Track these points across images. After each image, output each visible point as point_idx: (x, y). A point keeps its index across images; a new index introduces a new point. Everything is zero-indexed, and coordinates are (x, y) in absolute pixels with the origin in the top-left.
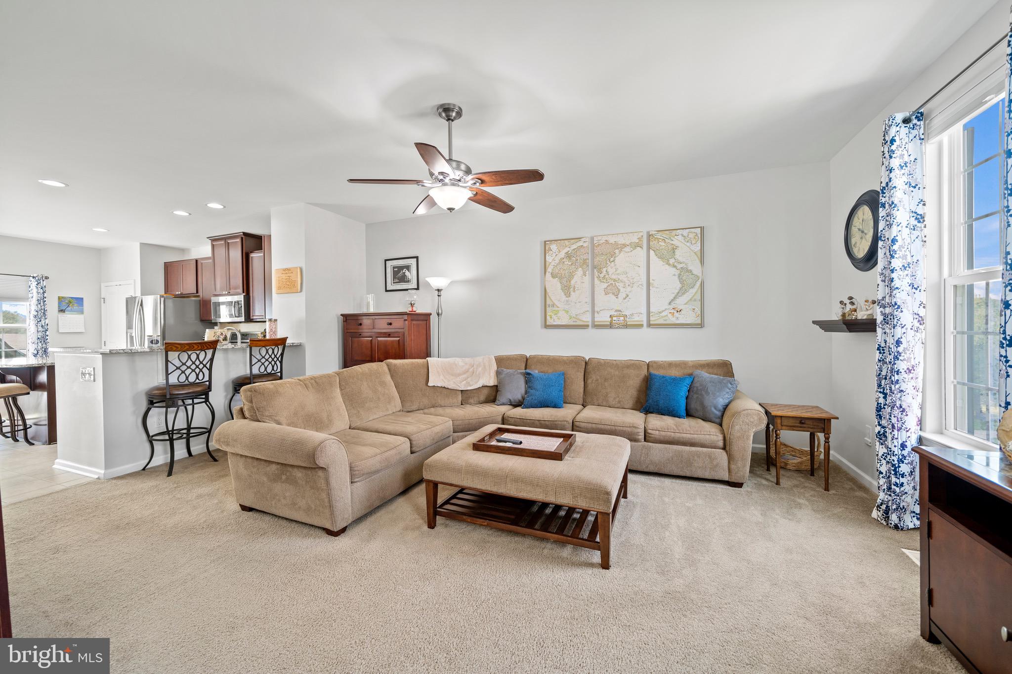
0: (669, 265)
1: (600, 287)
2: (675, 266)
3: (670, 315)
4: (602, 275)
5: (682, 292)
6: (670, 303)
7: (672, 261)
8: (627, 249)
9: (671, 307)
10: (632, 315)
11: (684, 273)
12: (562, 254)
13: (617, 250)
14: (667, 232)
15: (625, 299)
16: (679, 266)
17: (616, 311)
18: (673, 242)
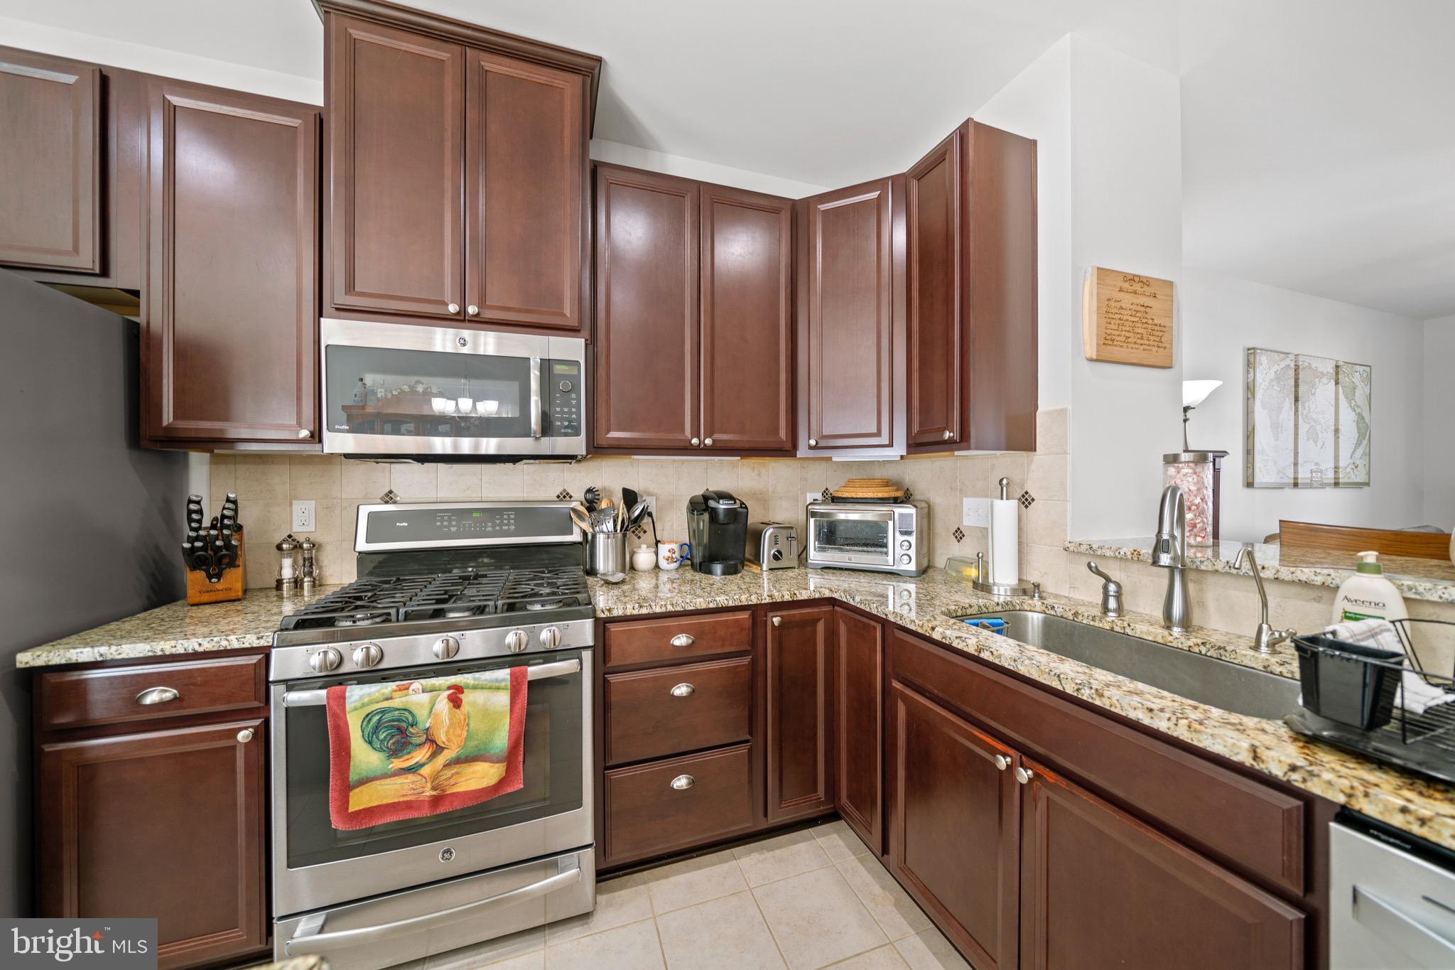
0: (1351, 407)
1: (1303, 428)
2: (1355, 411)
3: (1352, 472)
4: (1305, 412)
5: (1358, 444)
6: (1351, 456)
7: (1353, 404)
8: (1324, 380)
9: (1351, 461)
10: (1326, 470)
11: (1361, 418)
12: (1272, 375)
13: (1317, 380)
14: (1350, 365)
15: (1322, 448)
16: (1358, 410)
17: (1317, 464)
18: (1353, 380)
